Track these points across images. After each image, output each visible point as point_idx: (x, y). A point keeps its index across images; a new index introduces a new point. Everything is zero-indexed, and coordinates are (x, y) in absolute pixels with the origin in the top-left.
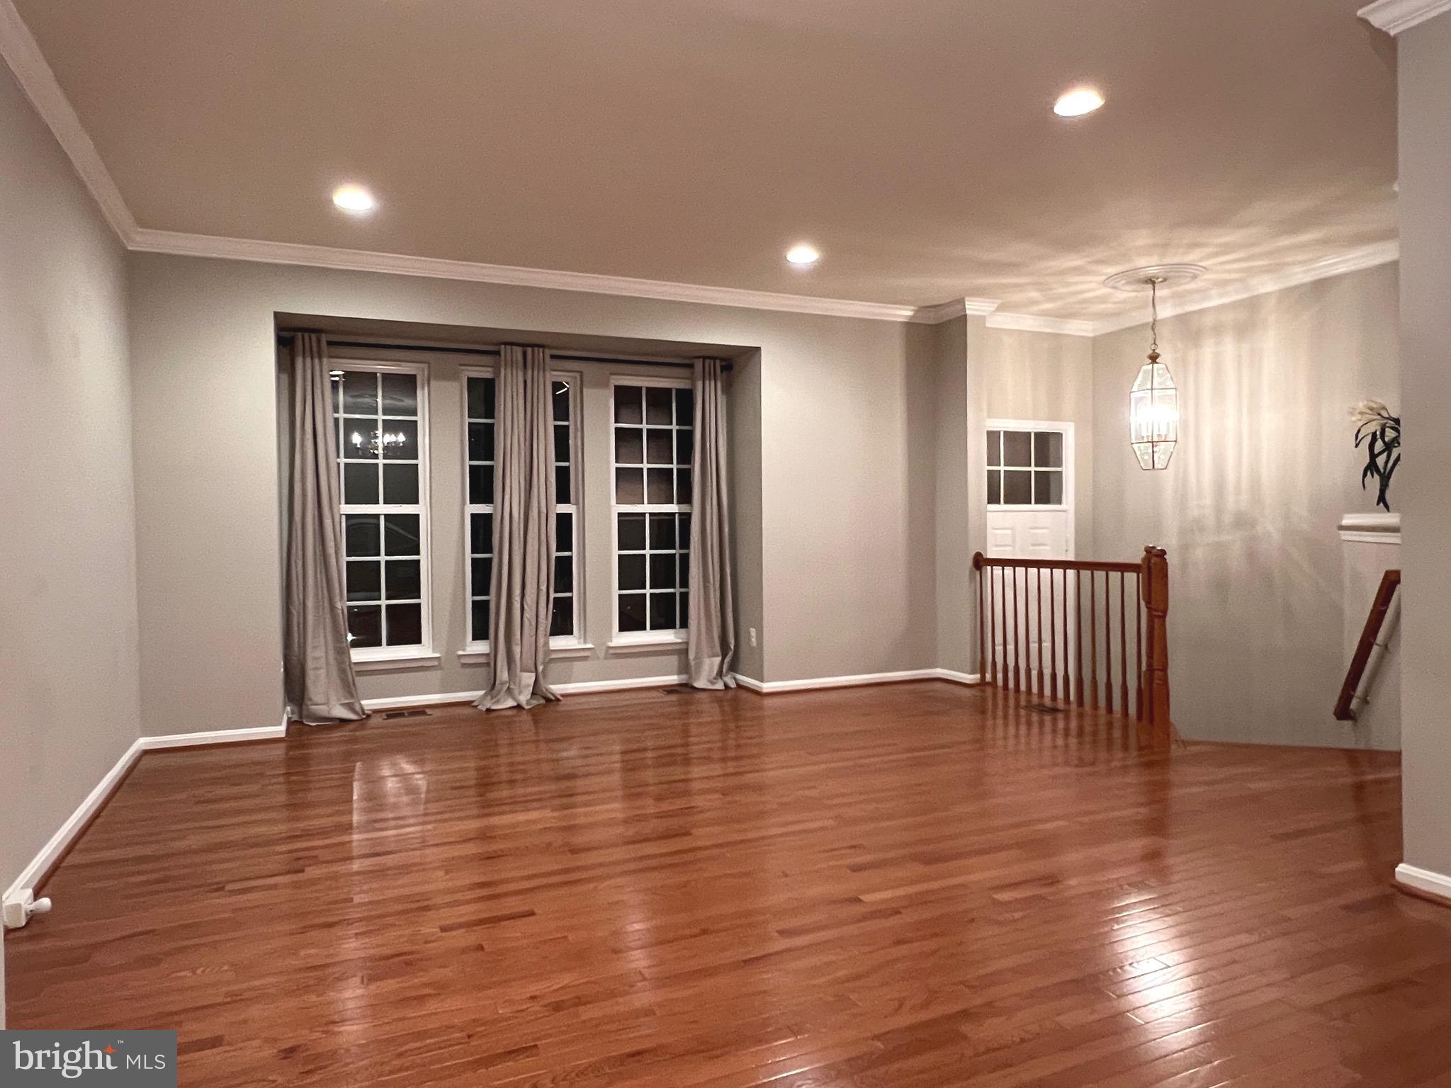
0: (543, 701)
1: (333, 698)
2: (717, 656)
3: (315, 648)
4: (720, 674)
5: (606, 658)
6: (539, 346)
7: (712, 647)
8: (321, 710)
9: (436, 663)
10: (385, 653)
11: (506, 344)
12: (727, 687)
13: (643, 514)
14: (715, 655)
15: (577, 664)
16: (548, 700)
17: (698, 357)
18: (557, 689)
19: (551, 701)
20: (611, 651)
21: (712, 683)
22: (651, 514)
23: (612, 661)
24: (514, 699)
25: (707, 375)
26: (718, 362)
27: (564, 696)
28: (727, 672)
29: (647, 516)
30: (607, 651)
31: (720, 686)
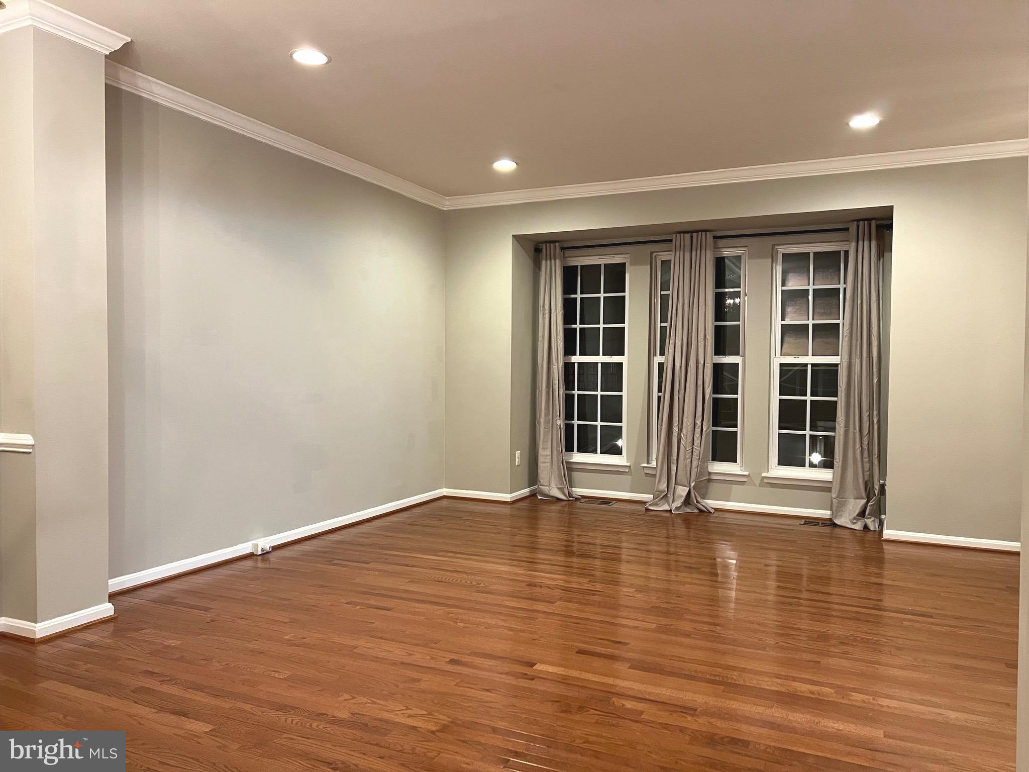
0: (696, 511)
1: (553, 485)
2: (864, 499)
3: (544, 449)
4: (862, 514)
5: (760, 486)
6: (702, 233)
7: (858, 489)
8: (545, 489)
9: (626, 471)
10: (599, 458)
11: (677, 232)
12: (866, 527)
13: (806, 365)
14: (860, 498)
15: (734, 487)
16: (701, 511)
17: (853, 221)
18: (712, 503)
19: (703, 512)
20: (766, 481)
21: (853, 523)
22: (813, 365)
23: (766, 490)
24: (669, 504)
25: (861, 235)
27: (716, 510)
28: (869, 514)
29: (809, 367)
30: (762, 480)
31: (858, 526)
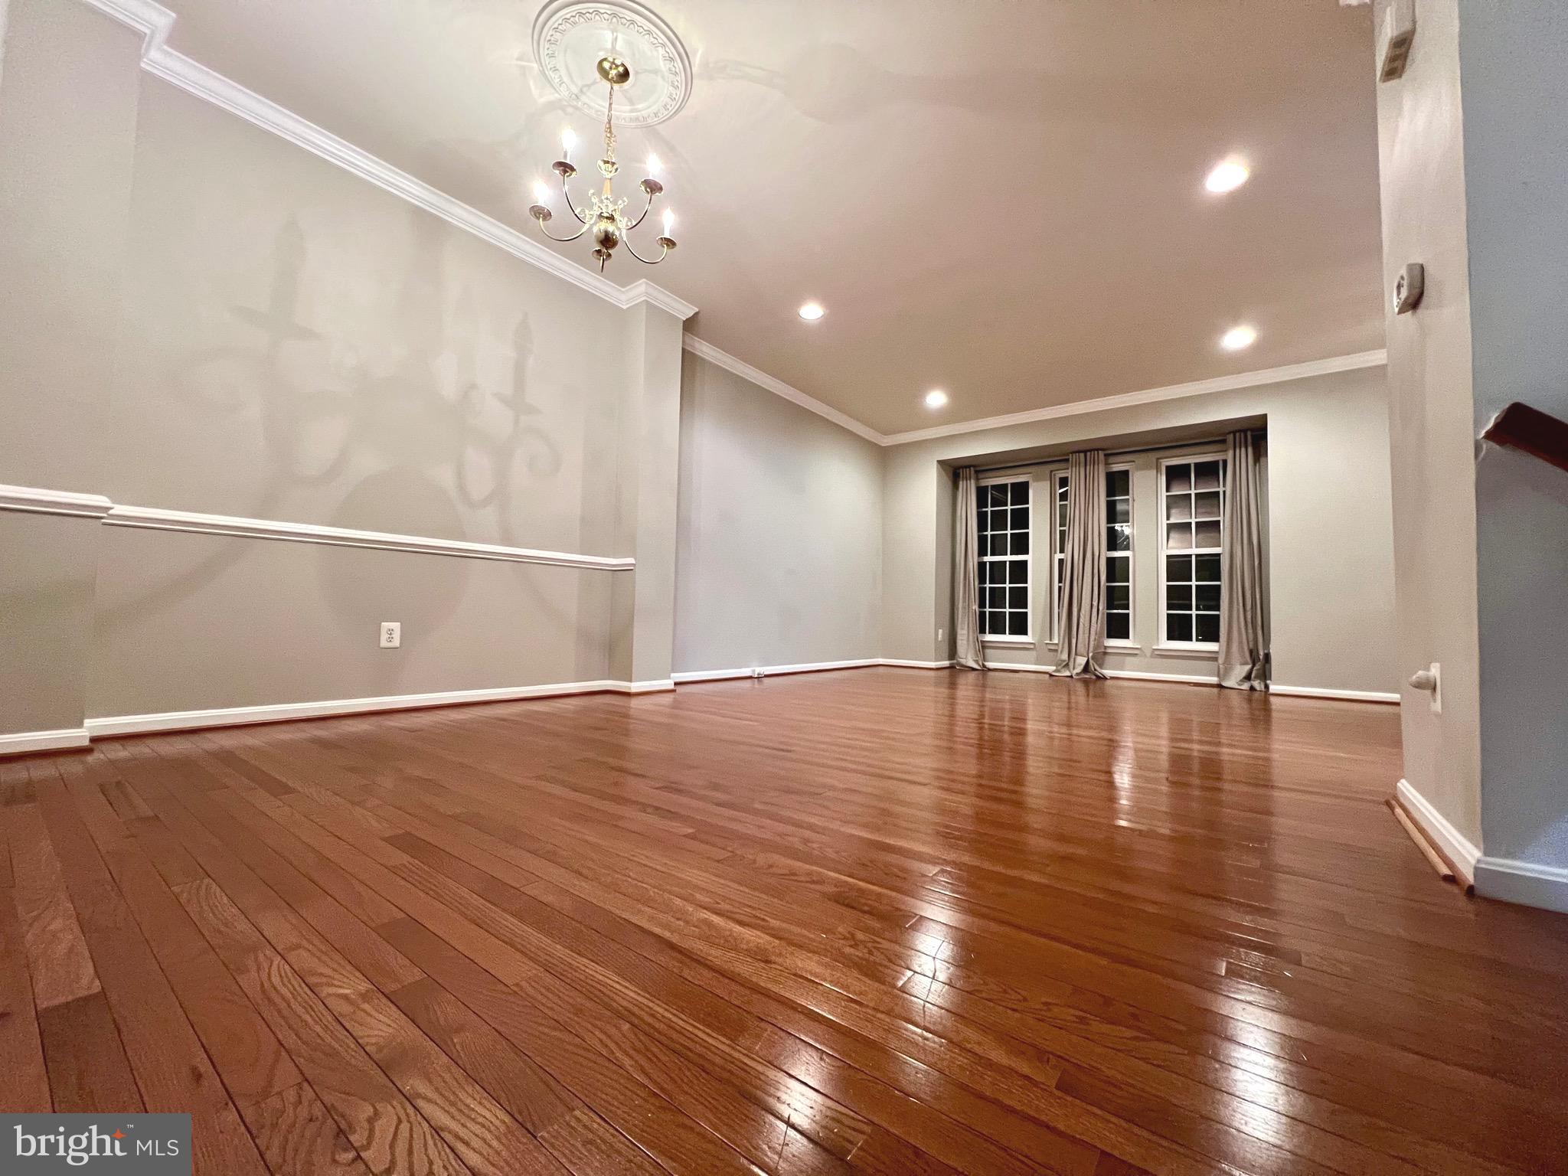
0: (1093, 676)
1: (969, 658)
2: (1250, 664)
3: (962, 629)
4: (1248, 678)
5: (1151, 657)
6: (1094, 450)
7: (1243, 656)
8: (963, 661)
9: (1032, 647)
10: (1008, 638)
11: (1073, 453)
12: (1253, 688)
13: (1191, 555)
14: (1246, 663)
15: (1128, 658)
16: (1098, 677)
17: (1230, 433)
18: (1108, 672)
19: (1100, 678)
20: (1157, 653)
21: (1239, 685)
22: (1197, 556)
23: (1156, 660)
24: (1070, 671)
25: (1237, 445)
26: (1249, 434)
27: (1112, 676)
28: (1255, 678)
29: (1194, 557)
30: (1153, 652)
31: (1246, 686)
